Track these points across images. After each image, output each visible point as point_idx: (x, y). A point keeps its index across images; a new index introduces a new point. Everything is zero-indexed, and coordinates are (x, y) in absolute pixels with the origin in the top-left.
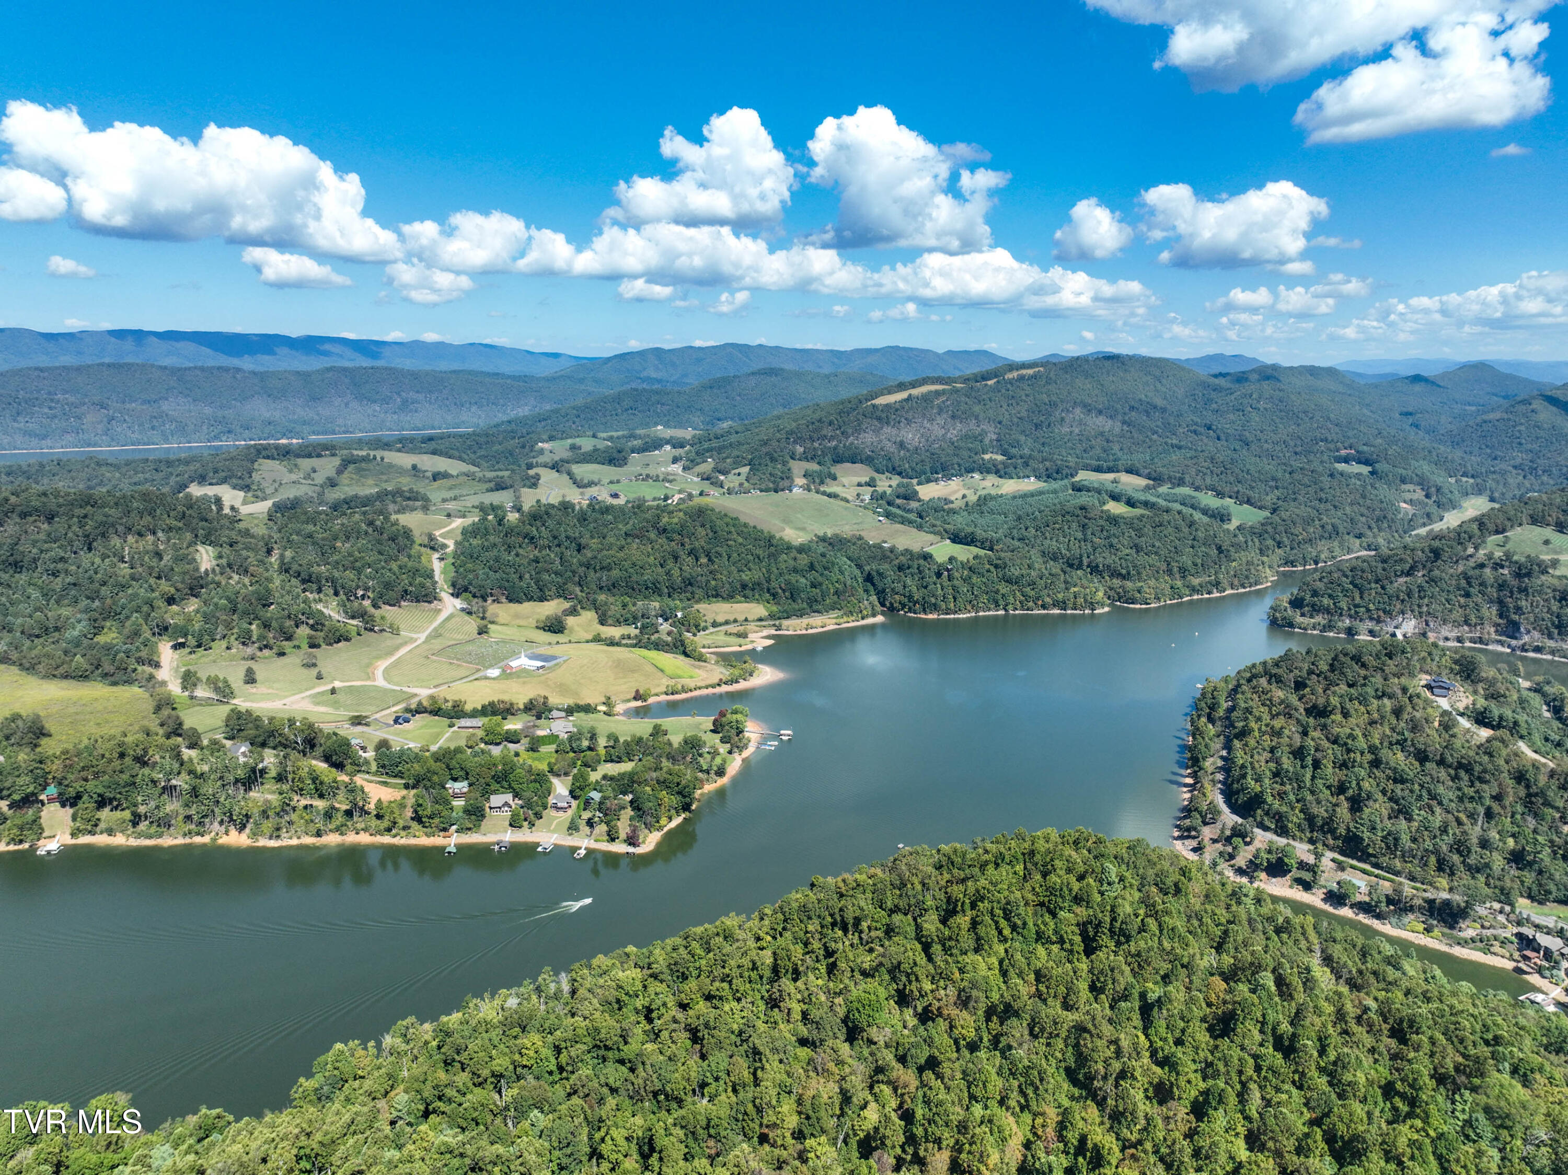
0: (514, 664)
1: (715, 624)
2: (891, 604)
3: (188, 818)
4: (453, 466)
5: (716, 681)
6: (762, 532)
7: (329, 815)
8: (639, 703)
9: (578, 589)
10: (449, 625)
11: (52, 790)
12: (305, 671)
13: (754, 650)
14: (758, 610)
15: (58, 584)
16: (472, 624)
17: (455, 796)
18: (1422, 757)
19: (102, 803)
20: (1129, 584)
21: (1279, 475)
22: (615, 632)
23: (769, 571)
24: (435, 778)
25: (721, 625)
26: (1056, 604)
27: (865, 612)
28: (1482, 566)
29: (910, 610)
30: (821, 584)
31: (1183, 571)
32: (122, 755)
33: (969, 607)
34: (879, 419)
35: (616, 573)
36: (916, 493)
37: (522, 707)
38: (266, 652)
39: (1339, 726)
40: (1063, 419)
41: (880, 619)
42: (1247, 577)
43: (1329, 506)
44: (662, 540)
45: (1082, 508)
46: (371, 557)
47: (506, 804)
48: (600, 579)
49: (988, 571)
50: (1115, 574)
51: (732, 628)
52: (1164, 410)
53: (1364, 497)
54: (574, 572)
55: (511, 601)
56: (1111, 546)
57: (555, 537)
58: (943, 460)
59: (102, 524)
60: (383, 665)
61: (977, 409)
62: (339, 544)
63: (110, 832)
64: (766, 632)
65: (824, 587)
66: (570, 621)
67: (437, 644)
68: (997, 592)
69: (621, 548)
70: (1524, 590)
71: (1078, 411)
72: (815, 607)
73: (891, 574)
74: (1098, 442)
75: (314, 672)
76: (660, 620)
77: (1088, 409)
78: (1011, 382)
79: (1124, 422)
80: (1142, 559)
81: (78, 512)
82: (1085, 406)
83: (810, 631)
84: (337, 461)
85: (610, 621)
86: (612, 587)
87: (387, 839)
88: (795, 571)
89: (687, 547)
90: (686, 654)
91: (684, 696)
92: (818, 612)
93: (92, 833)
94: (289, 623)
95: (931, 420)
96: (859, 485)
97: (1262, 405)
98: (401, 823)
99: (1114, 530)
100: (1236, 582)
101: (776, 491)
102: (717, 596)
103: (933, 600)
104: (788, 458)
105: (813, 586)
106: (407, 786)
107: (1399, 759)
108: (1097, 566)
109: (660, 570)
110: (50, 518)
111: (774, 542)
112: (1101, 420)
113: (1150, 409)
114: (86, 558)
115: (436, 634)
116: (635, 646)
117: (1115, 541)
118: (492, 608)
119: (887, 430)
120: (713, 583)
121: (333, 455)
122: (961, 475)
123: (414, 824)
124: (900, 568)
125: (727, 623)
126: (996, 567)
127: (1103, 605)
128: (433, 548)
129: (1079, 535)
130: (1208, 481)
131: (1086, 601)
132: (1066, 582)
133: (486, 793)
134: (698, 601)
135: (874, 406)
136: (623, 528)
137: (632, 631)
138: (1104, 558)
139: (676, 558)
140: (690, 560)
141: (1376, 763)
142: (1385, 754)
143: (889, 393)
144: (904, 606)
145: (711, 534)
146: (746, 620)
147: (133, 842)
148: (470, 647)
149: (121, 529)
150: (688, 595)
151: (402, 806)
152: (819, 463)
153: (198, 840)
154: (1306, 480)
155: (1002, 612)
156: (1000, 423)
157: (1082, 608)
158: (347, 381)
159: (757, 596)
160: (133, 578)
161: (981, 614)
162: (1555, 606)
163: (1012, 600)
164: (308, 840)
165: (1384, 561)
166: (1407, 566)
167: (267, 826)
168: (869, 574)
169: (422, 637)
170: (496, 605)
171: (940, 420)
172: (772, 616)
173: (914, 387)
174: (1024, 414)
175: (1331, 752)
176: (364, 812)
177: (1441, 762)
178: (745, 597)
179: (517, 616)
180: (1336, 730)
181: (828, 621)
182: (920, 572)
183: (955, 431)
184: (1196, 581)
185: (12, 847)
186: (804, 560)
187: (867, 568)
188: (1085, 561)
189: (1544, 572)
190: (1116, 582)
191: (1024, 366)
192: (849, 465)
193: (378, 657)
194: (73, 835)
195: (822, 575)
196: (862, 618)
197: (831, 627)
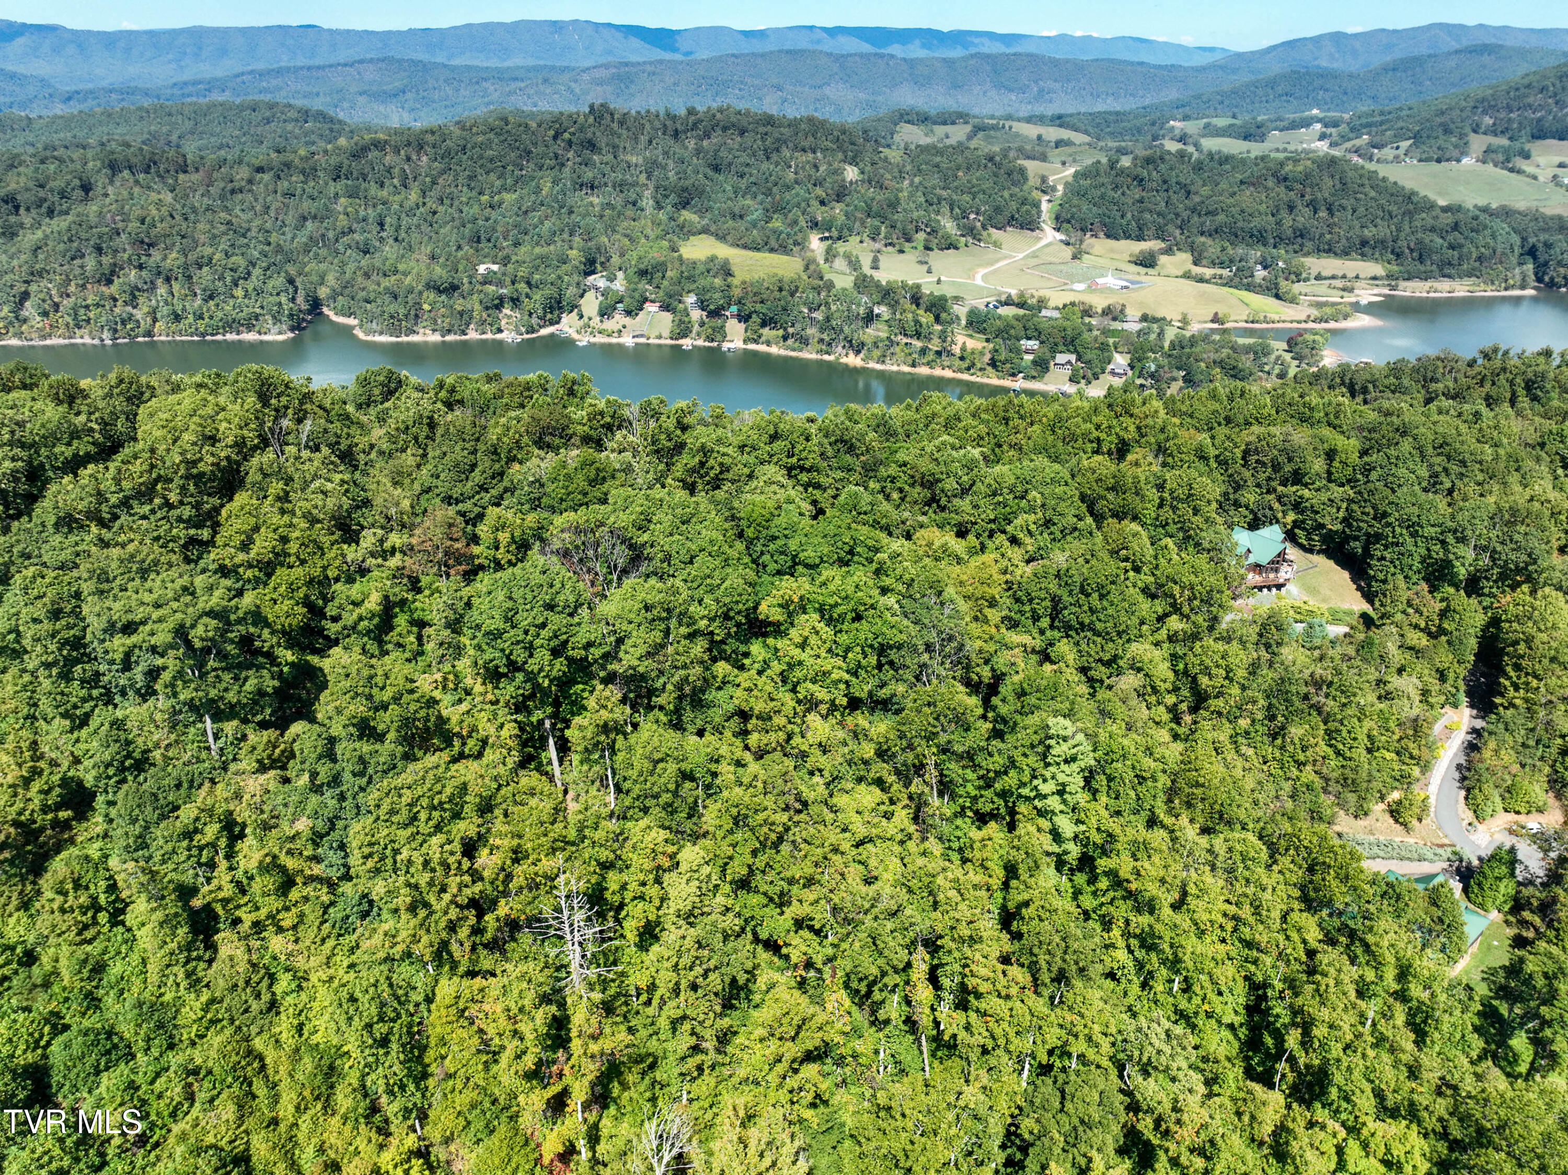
0: (1100, 281)
1: (1318, 277)
2: (1552, 279)
3: (821, 341)
4: (1079, 138)
5: (1304, 317)
6: (1403, 188)
7: (923, 351)
8: (1216, 326)
9: (1178, 232)
10: (1047, 250)
11: (734, 309)
12: (919, 267)
13: (1357, 303)
14: (1378, 269)
15: (743, 184)
16: (1068, 252)
17: (1027, 352)
19: (764, 324)
22: (1208, 272)
23: (1399, 230)
24: (1012, 332)
25: (1325, 278)
27: (1512, 282)
30: (1461, 246)
32: (781, 290)
35: (1221, 218)
37: (1100, 311)
38: (890, 249)
41: (1530, 292)
44: (1282, 189)
46: (986, 185)
47: (1069, 362)
48: (1202, 224)
51: (1338, 283)
54: (1177, 215)
55: (1108, 236)
57: (1165, 182)
59: (778, 140)
60: (982, 271)
62: (960, 174)
63: (768, 343)
64: (1376, 291)
65: (1465, 250)
66: (1163, 259)
67: (1034, 262)
69: (1233, 195)
72: (1446, 271)
73: (1561, 247)
75: (925, 267)
76: (1259, 267)
81: (762, 129)
83: (1432, 295)
84: (968, 128)
85: (1204, 262)
86: (1215, 232)
87: (965, 377)
88: (1433, 229)
89: (1307, 197)
90: (1277, 296)
91: (1264, 326)
92: (1449, 276)
93: (756, 342)
94: (911, 227)
96: (1560, 166)
98: (979, 366)
101: (1439, 161)
102: (1329, 251)
104: (1468, 130)
105: (1452, 247)
106: (988, 340)
109: (1270, 217)
110: (742, 132)
111: (1415, 199)
114: (765, 166)
115: (1034, 255)
116: (1224, 285)
118: (1089, 240)
120: (1328, 236)
121: (966, 123)
123: (989, 369)
125: (1333, 277)
128: (1044, 192)
133: (1054, 350)
134: (1307, 254)
136: (1239, 176)
137: (1226, 272)
139: (1291, 208)
140: (1307, 212)
145: (1338, 186)
146: (1357, 277)
147: (783, 352)
148: (1062, 267)
149: (791, 145)
150: (1297, 247)
151: (982, 354)
152: (1511, 139)
153: (826, 357)
158: (988, 68)
159: (1377, 255)
160: (797, 182)
164: (906, 369)
167: (877, 353)
168: (1533, 247)
169: (1021, 256)
170: (1094, 240)
172: (1389, 276)
176: (950, 354)
178: (1363, 255)
179: (1112, 250)
181: (1458, 288)
185: (707, 344)
186: (1447, 219)
192: (1553, 141)
193: (979, 266)
194: (745, 342)
195: (1466, 237)
196: (1506, 289)
197: (1462, 294)
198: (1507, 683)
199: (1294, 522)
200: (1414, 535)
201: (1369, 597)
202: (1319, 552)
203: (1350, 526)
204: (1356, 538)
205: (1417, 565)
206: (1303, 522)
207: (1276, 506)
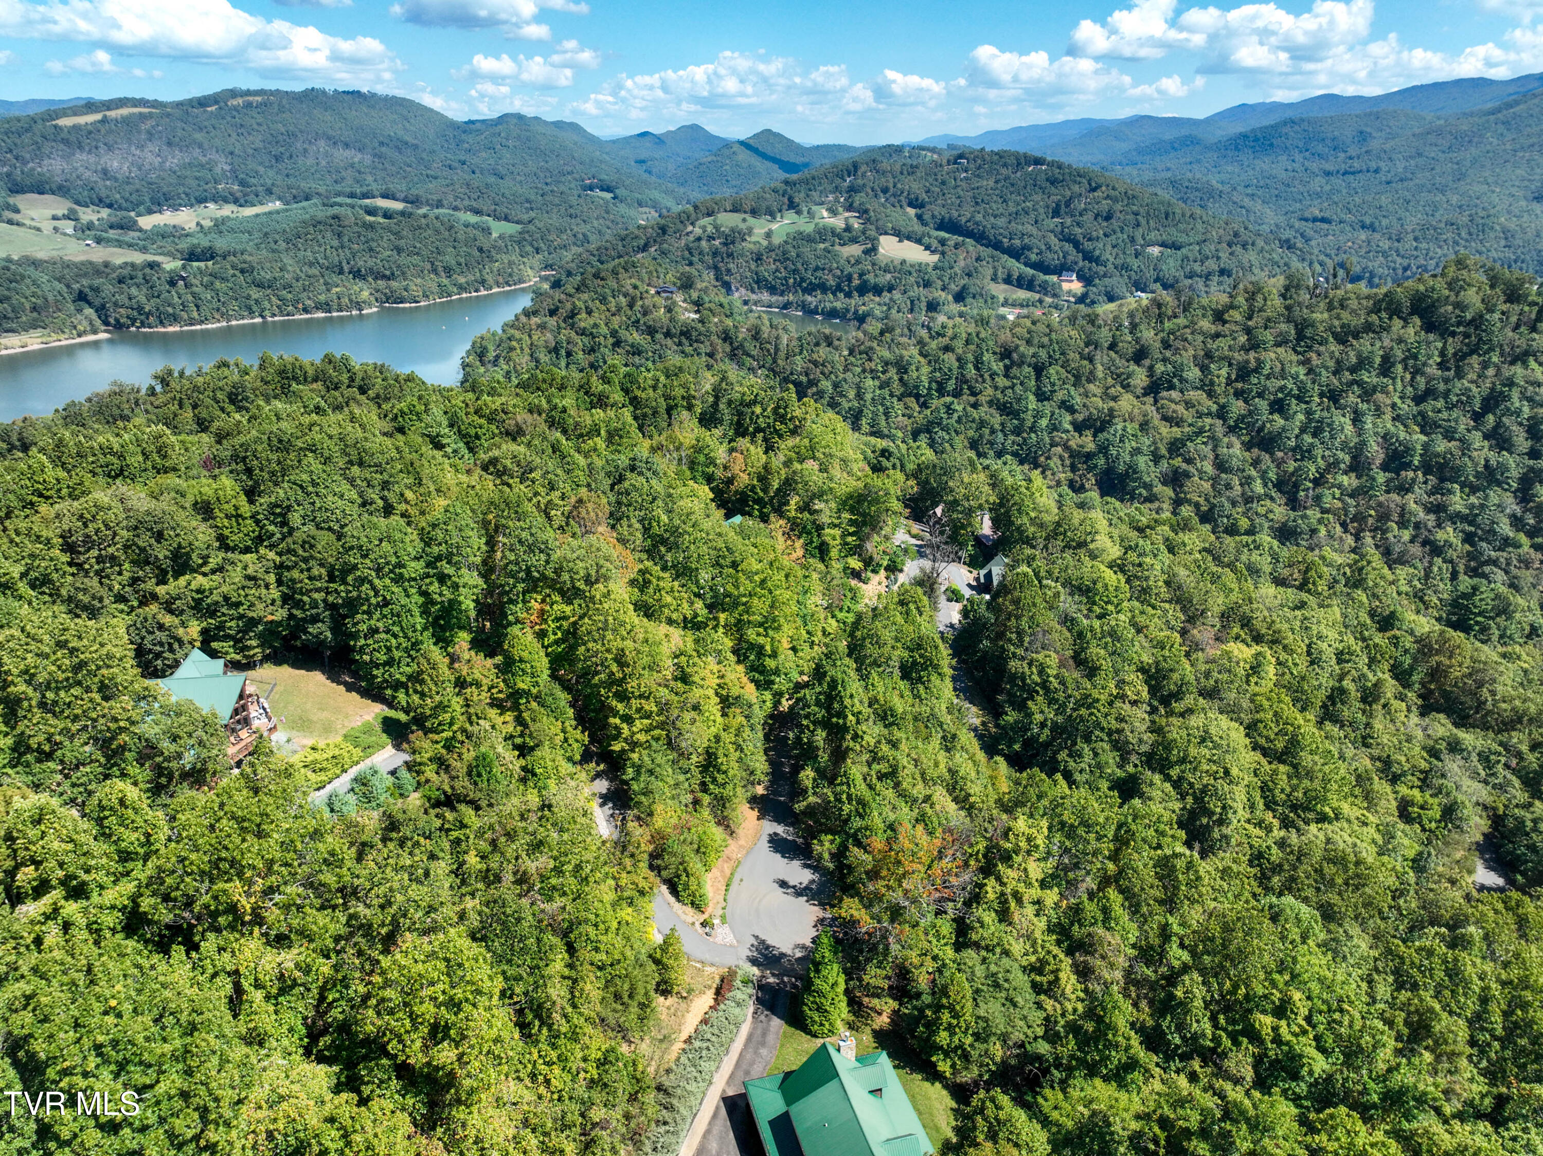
2: (117, 320)
18: (651, 331)
20: (394, 284)
21: (533, 198)
26: (318, 307)
27: (81, 328)
28: (699, 239)
29: (143, 325)
30: (8, 299)
31: (448, 271)
33: (217, 316)
34: (66, 142)
36: (135, 222)
39: (583, 321)
40: (305, 150)
41: (104, 335)
42: (510, 275)
43: (578, 220)
45: (335, 217)
49: (234, 275)
50: (379, 276)
52: (416, 147)
53: (608, 212)
56: (371, 250)
58: (165, 189)
61: (198, 136)
65: (15, 302)
68: (248, 297)
70: (730, 255)
71: (322, 143)
72: (7, 326)
73: (108, 289)
74: (349, 174)
77: (334, 142)
78: (235, 108)
79: (375, 155)
80: (403, 260)
82: (329, 138)
92: (13, 331)
95: (141, 147)
96: (55, 218)
97: (510, 143)
99: (370, 235)
100: (501, 280)
103: (170, 310)
107: (636, 337)
108: (359, 271)
112: (348, 153)
113: (401, 145)
117: (374, 244)
119: (81, 157)
122: (192, 206)
124: (121, 281)
126: (242, 271)
127: (370, 306)
129: (335, 243)
130: (466, 203)
131: (351, 300)
132: (326, 284)
135: (56, 126)
138: (364, 262)
141: (617, 344)
142: (623, 334)
143: (75, 114)
144: (134, 321)
154: (557, 201)
155: (258, 320)
156: (232, 153)
157: (348, 309)
161: (234, 323)
162: (753, 266)
163: (266, 304)
165: (623, 240)
166: (642, 242)
168: (81, 292)
171: (152, 147)
173: (109, 109)
174: (259, 144)
175: (580, 342)
177: (668, 334)
180: (583, 325)
181: (29, 341)
182: (147, 282)
183: (174, 160)
184: (462, 280)
187: (76, 286)
188: (346, 268)
189: (744, 240)
190: (381, 283)
191: (248, 93)
192: (36, 196)
195: (8, 289)
196: (79, 335)
197: (36, 347)
198: (617, 721)
199: (204, 632)
200: (398, 579)
201: (373, 693)
202: (261, 662)
203: (299, 604)
204: (315, 619)
205: (419, 621)
206: (222, 626)
207: (168, 620)
